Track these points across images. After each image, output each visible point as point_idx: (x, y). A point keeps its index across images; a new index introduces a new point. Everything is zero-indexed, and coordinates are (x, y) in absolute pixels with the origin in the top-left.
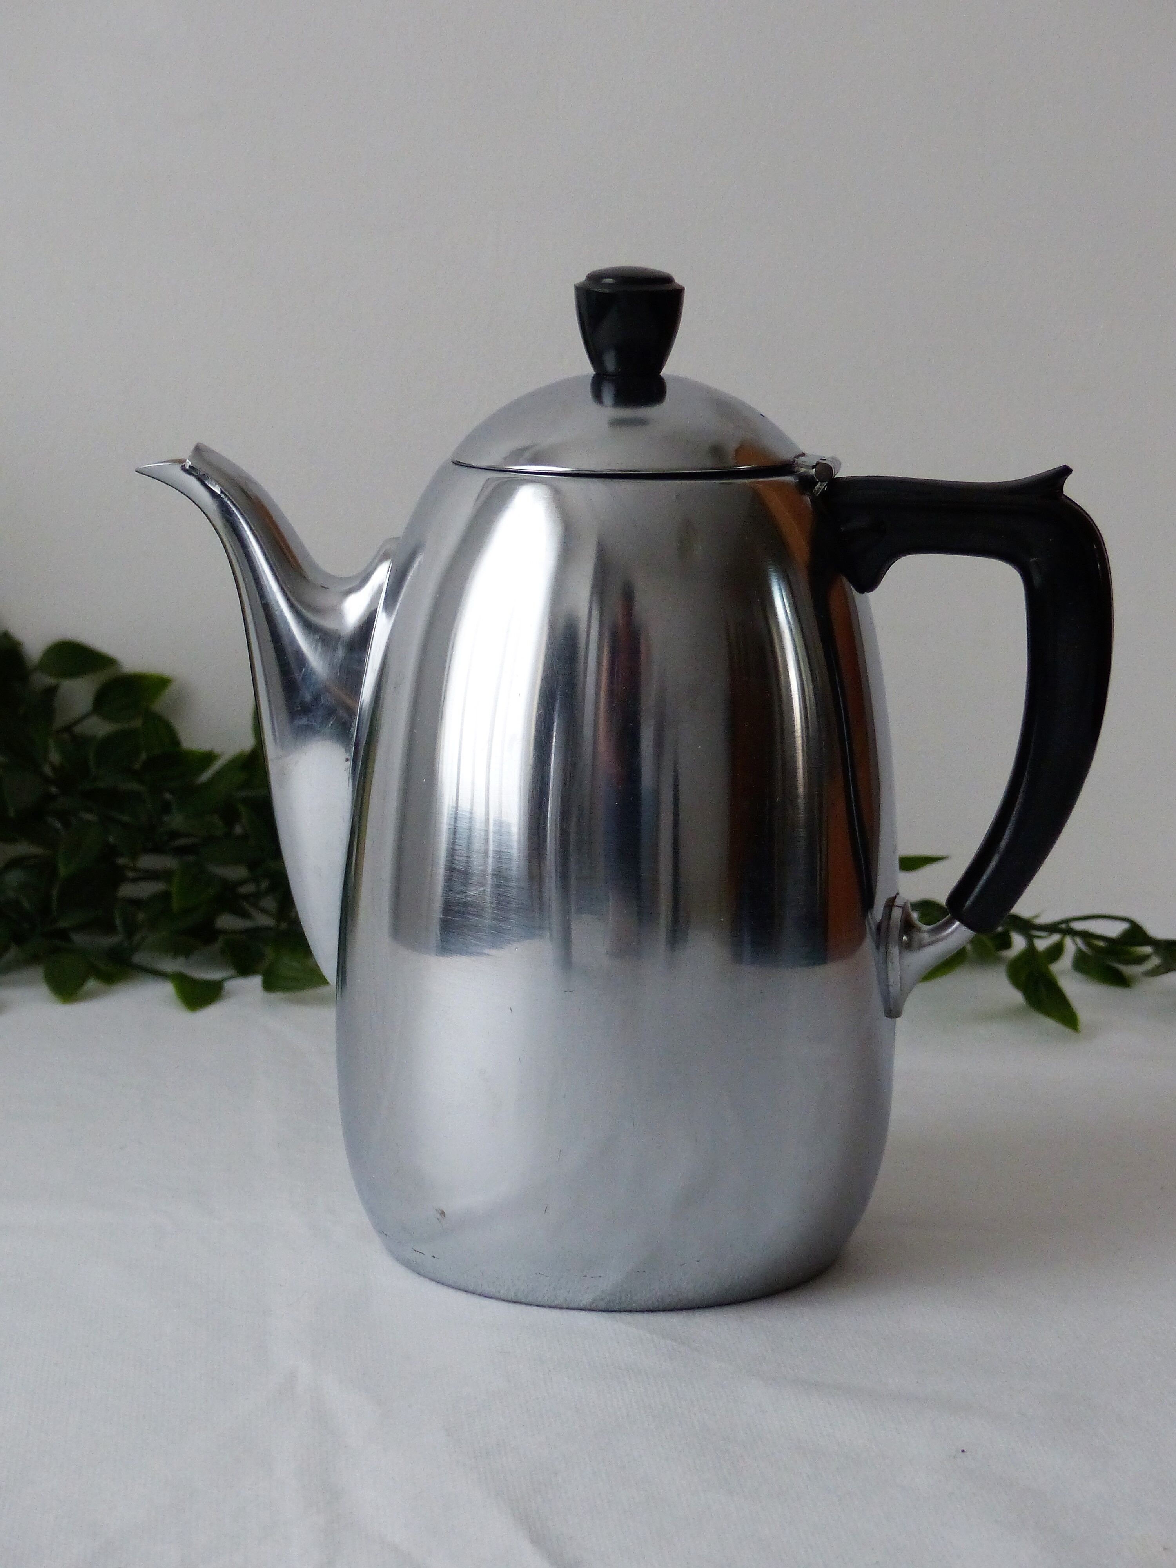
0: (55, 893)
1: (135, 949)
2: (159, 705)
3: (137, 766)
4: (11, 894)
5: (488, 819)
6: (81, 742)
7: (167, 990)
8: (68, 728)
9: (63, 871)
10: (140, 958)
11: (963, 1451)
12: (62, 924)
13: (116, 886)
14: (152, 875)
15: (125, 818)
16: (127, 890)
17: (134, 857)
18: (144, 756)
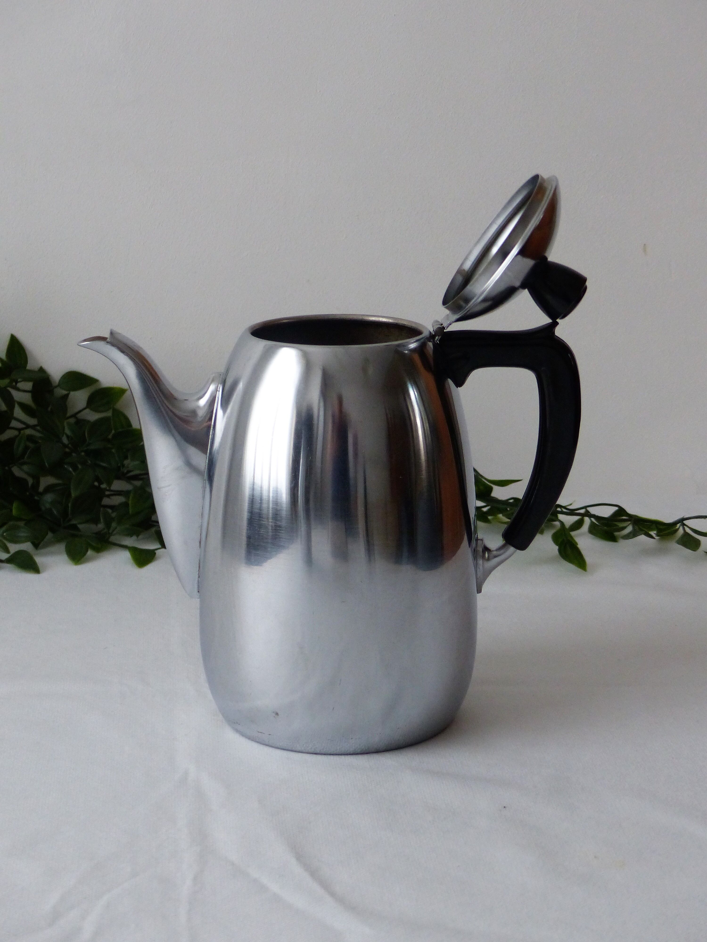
0: (70, 505)
1: (111, 534)
2: (119, 405)
3: (110, 437)
4: (48, 506)
5: (270, 491)
6: (80, 423)
7: (126, 555)
8: (74, 415)
9: (74, 494)
10: (113, 539)
11: (505, 807)
12: (74, 522)
13: (101, 500)
14: (119, 493)
15: (104, 465)
16: (106, 501)
17: (110, 484)
18: (113, 432)
